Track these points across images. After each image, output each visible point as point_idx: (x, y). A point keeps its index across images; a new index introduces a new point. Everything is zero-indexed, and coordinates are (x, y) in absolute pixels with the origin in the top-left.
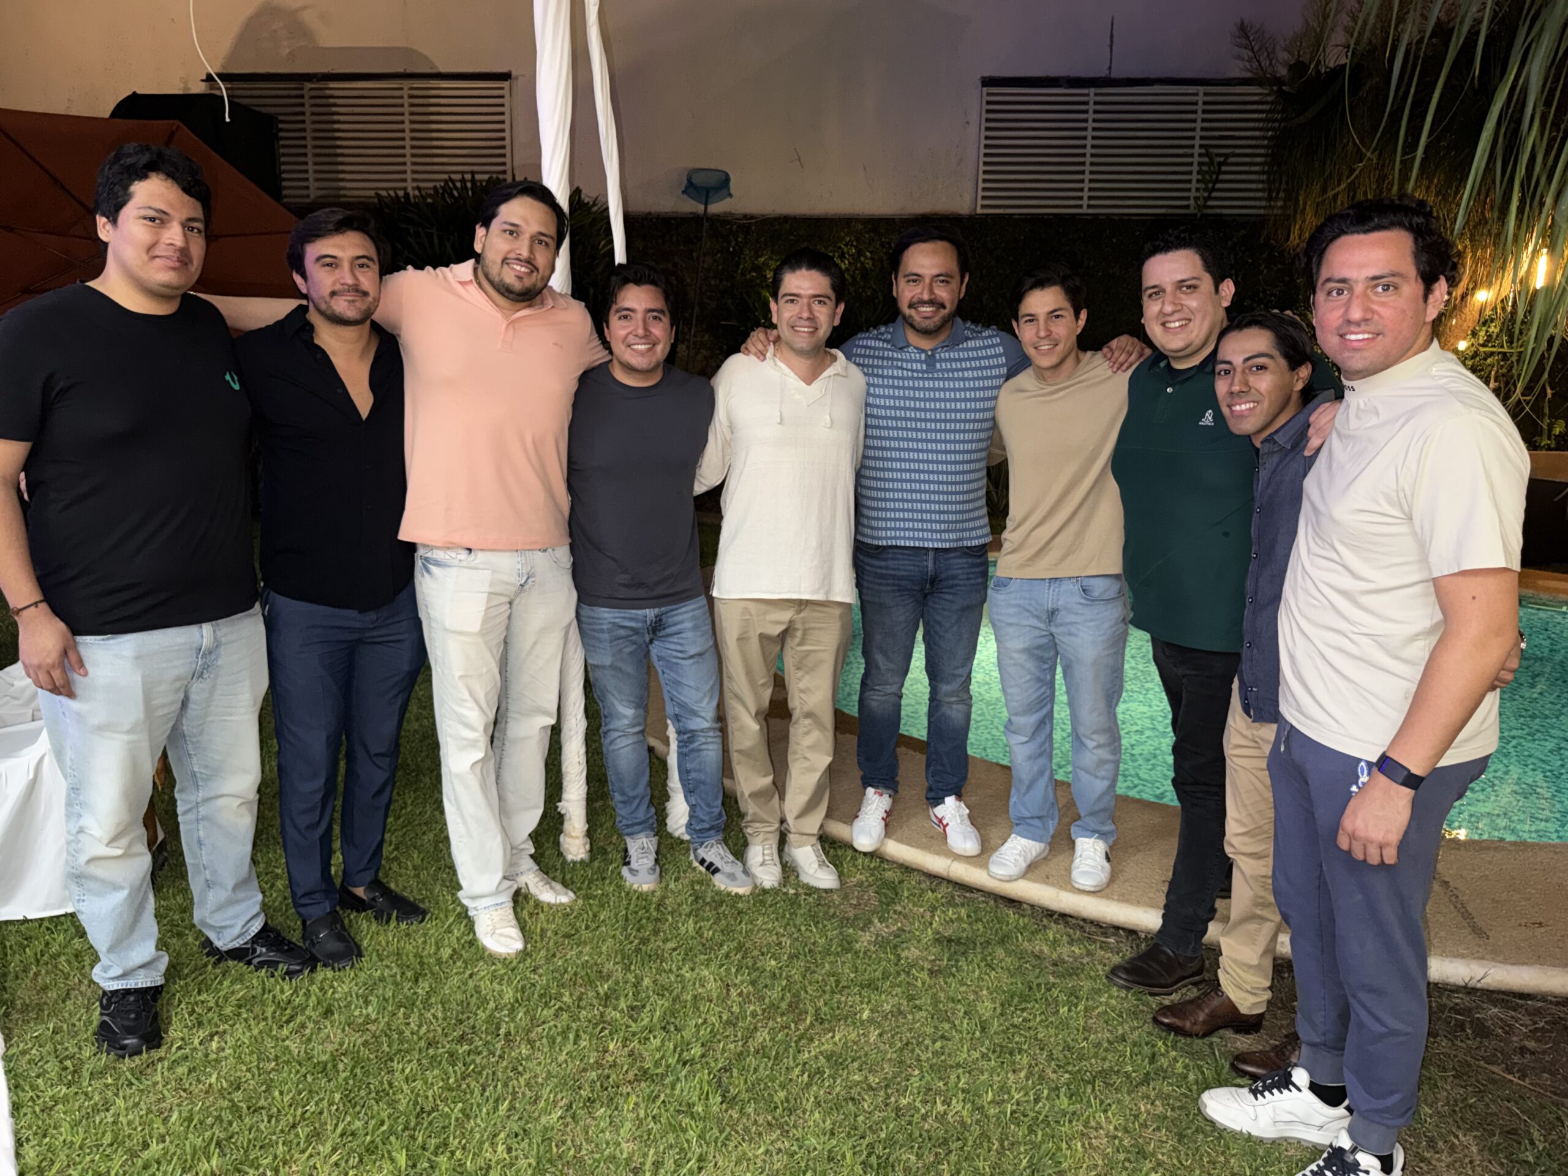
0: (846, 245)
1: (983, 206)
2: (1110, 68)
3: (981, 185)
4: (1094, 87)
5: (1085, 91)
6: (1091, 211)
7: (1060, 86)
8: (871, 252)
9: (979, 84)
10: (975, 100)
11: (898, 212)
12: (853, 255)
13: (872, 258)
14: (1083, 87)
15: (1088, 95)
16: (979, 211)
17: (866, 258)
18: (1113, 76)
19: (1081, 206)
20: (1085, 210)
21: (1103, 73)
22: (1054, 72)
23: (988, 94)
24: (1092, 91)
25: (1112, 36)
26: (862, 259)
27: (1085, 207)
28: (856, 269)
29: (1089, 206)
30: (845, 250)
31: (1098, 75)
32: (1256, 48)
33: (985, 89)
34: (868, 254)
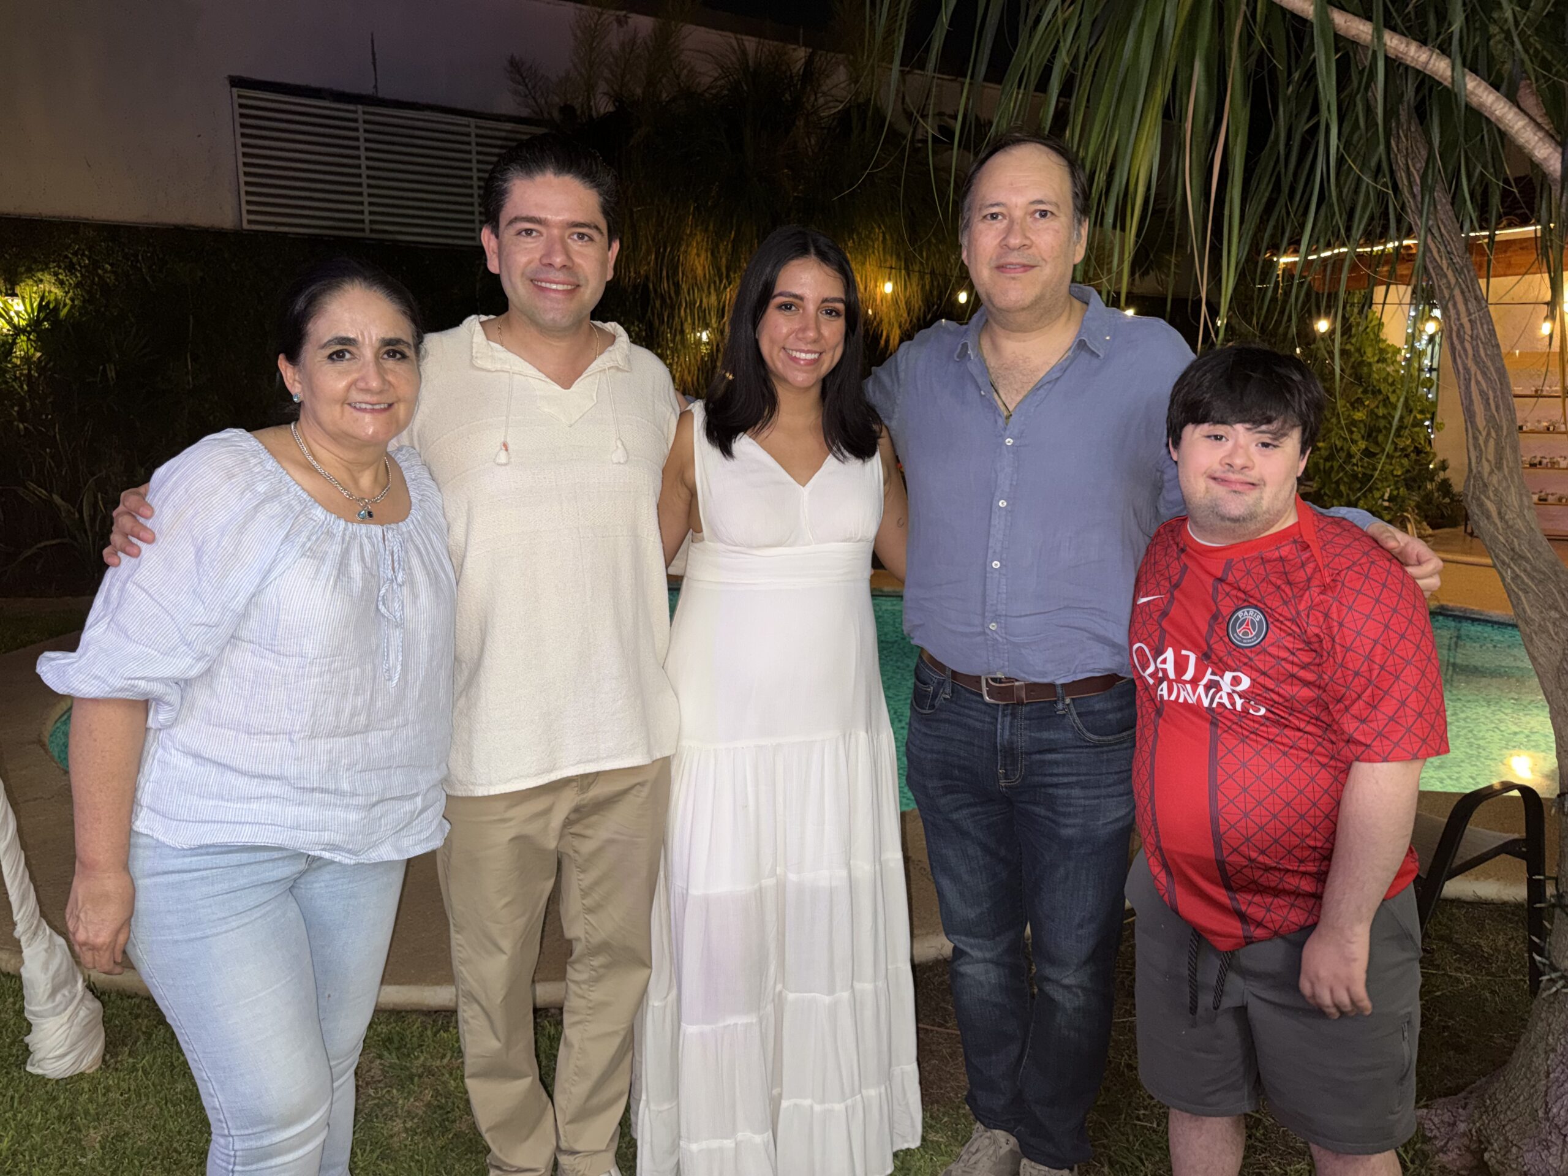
0: (75, 254)
1: (250, 222)
2: (375, 87)
3: (244, 198)
4: (362, 104)
5: (351, 107)
6: (374, 236)
7: (323, 98)
8: (111, 265)
9: (227, 82)
10: (226, 100)
11: (145, 220)
12: (85, 266)
13: (112, 272)
14: (349, 103)
15: (355, 112)
16: (246, 226)
17: (105, 271)
18: (380, 95)
19: (363, 230)
20: (367, 234)
21: (367, 90)
22: (315, 84)
24: (360, 108)
25: (374, 54)
26: (100, 272)
27: (367, 231)
28: (93, 281)
29: (372, 231)
30: (75, 260)
31: (364, 93)
32: (530, 86)
33: (235, 90)
34: (108, 267)
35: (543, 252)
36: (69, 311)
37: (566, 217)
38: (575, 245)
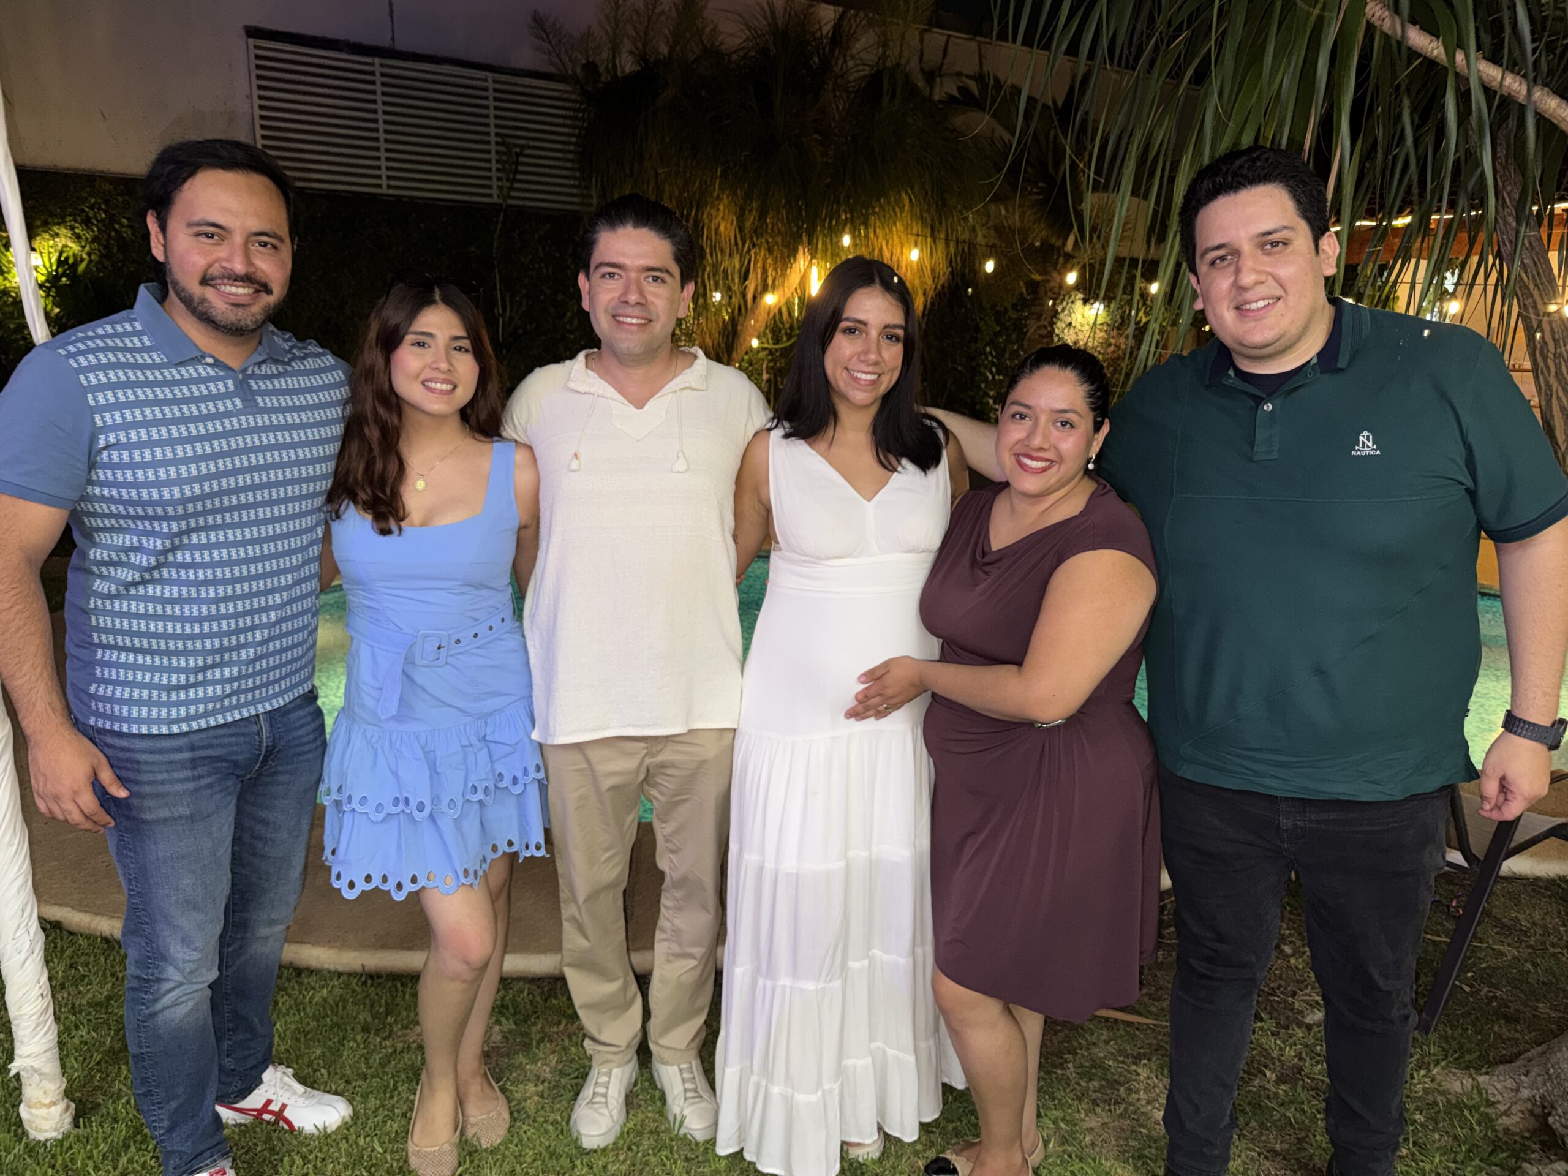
0: (92, 208)
2: (393, 39)
4: (379, 56)
5: (369, 60)
6: (391, 192)
7: (340, 50)
8: (128, 219)
9: (243, 32)
10: (241, 51)
12: (102, 221)
13: (129, 226)
14: (368, 55)
15: (373, 64)
17: (122, 226)
18: (399, 47)
19: (380, 186)
20: (384, 190)
21: (384, 42)
22: (330, 33)
23: (256, 47)
24: (377, 61)
25: (391, 5)
27: (385, 187)
28: (109, 236)
29: (389, 187)
30: (91, 214)
31: (381, 45)
32: (554, 44)
33: (251, 41)
34: (125, 221)
36: (87, 266)
37: (641, 262)
38: (650, 287)
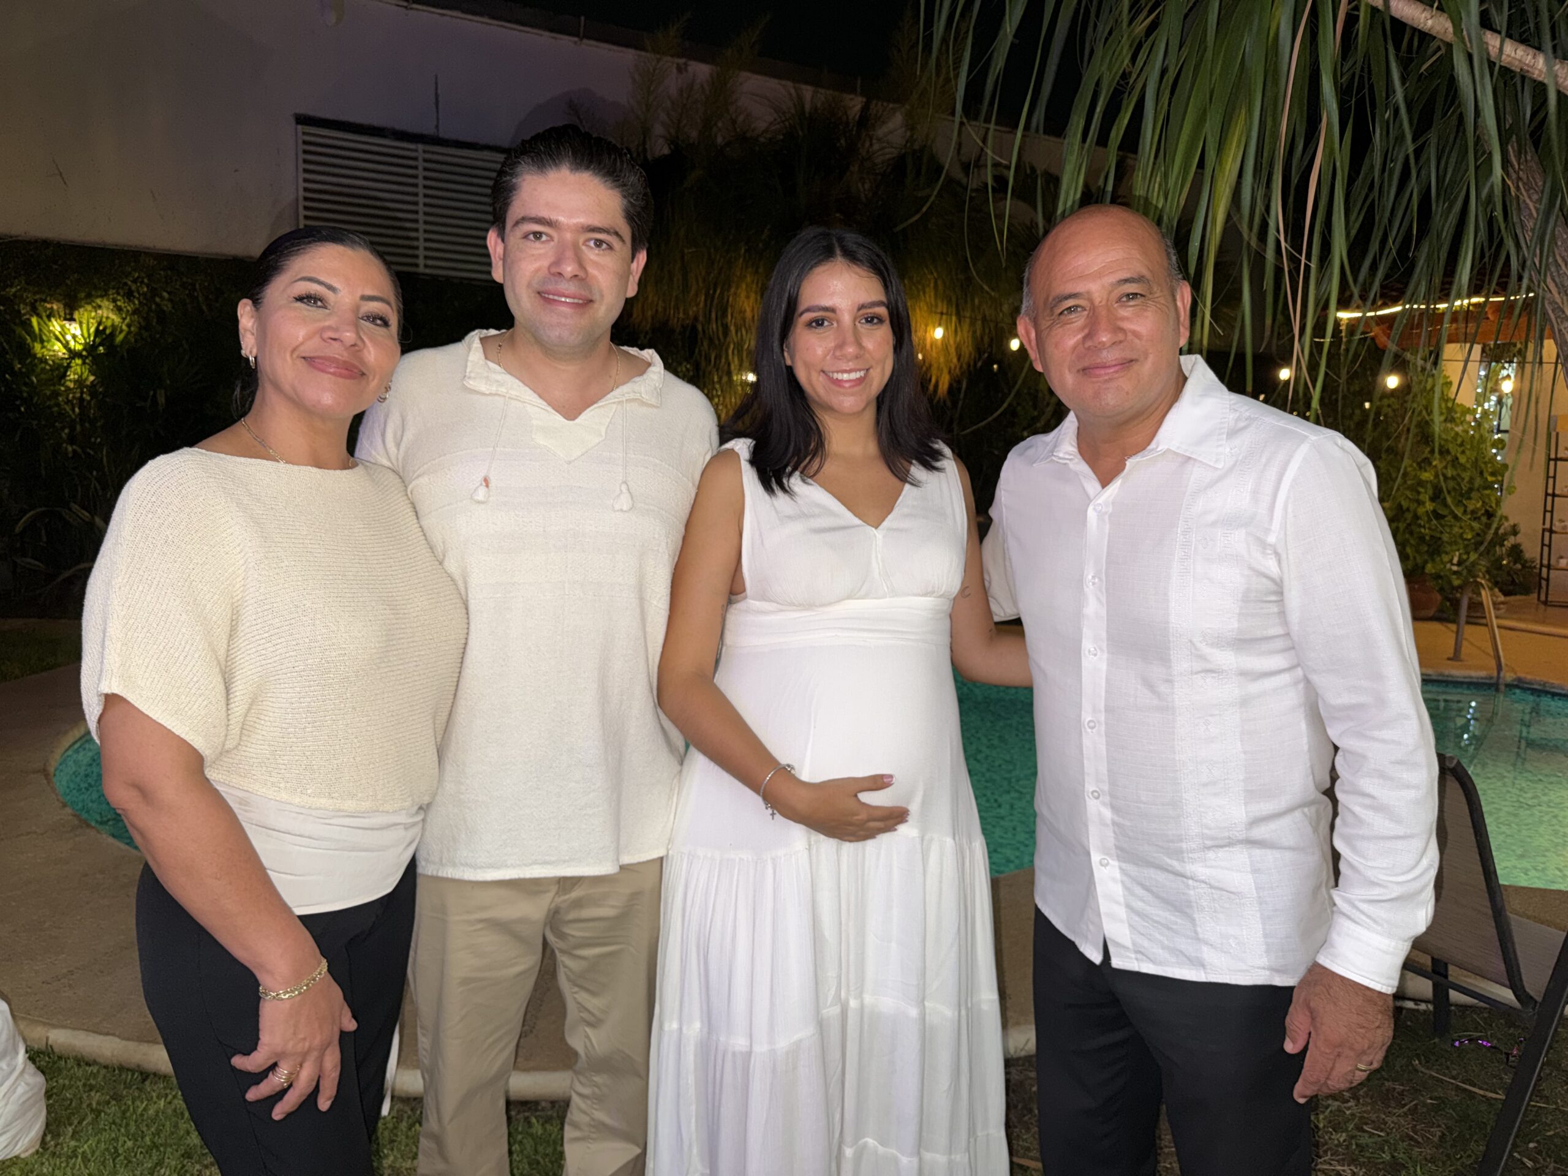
0: (135, 281)
2: (437, 127)
5: (412, 146)
7: (385, 137)
8: (169, 293)
9: (293, 120)
11: (204, 251)
12: (143, 294)
13: (169, 300)
15: (416, 151)
17: (163, 299)
21: (429, 129)
22: (378, 122)
23: (305, 133)
24: (421, 147)
25: (437, 95)
26: (157, 299)
28: (150, 308)
30: (134, 287)
31: (425, 132)
33: (300, 128)
34: (165, 295)
35: (552, 259)
36: (126, 337)
37: (582, 220)
38: (592, 255)
